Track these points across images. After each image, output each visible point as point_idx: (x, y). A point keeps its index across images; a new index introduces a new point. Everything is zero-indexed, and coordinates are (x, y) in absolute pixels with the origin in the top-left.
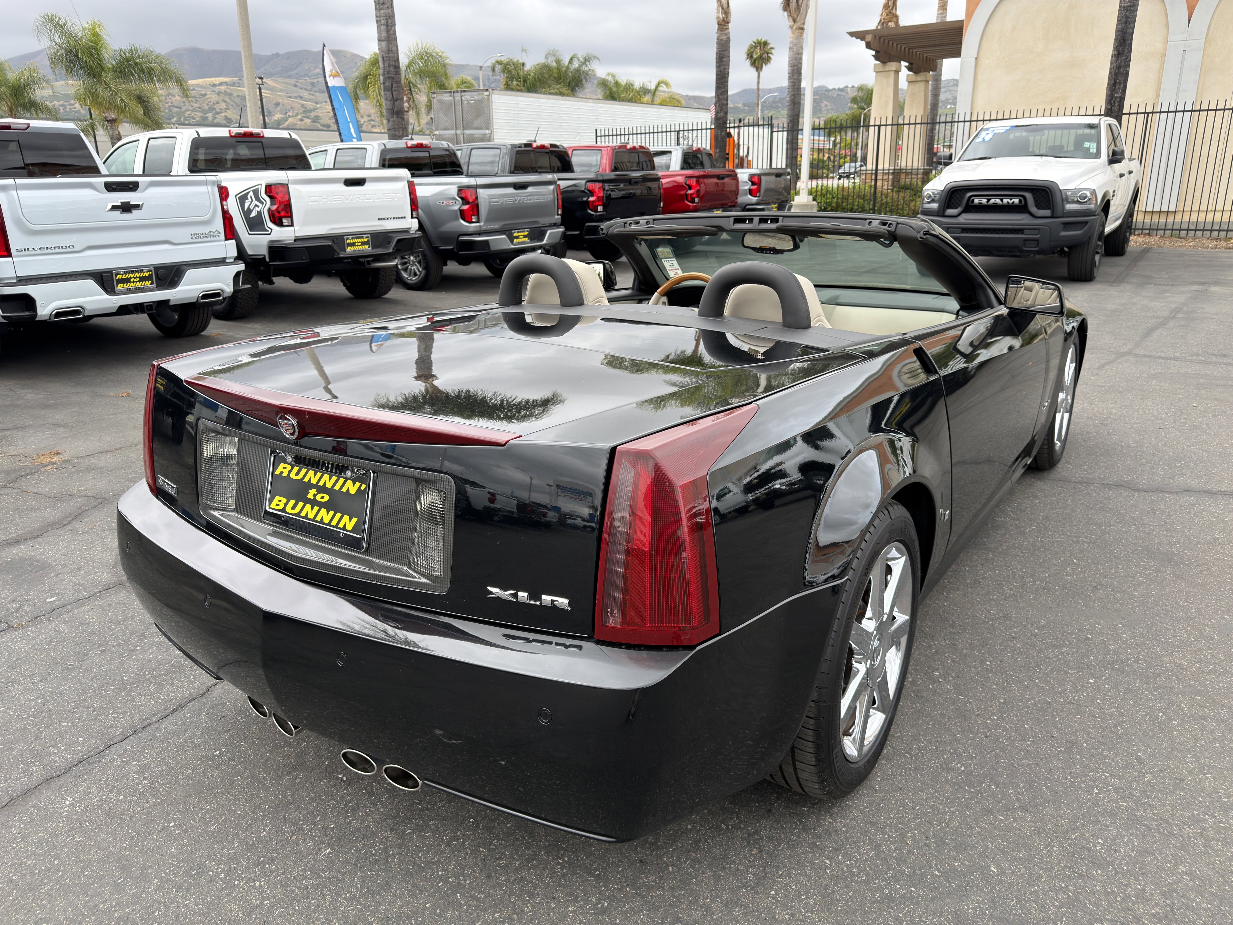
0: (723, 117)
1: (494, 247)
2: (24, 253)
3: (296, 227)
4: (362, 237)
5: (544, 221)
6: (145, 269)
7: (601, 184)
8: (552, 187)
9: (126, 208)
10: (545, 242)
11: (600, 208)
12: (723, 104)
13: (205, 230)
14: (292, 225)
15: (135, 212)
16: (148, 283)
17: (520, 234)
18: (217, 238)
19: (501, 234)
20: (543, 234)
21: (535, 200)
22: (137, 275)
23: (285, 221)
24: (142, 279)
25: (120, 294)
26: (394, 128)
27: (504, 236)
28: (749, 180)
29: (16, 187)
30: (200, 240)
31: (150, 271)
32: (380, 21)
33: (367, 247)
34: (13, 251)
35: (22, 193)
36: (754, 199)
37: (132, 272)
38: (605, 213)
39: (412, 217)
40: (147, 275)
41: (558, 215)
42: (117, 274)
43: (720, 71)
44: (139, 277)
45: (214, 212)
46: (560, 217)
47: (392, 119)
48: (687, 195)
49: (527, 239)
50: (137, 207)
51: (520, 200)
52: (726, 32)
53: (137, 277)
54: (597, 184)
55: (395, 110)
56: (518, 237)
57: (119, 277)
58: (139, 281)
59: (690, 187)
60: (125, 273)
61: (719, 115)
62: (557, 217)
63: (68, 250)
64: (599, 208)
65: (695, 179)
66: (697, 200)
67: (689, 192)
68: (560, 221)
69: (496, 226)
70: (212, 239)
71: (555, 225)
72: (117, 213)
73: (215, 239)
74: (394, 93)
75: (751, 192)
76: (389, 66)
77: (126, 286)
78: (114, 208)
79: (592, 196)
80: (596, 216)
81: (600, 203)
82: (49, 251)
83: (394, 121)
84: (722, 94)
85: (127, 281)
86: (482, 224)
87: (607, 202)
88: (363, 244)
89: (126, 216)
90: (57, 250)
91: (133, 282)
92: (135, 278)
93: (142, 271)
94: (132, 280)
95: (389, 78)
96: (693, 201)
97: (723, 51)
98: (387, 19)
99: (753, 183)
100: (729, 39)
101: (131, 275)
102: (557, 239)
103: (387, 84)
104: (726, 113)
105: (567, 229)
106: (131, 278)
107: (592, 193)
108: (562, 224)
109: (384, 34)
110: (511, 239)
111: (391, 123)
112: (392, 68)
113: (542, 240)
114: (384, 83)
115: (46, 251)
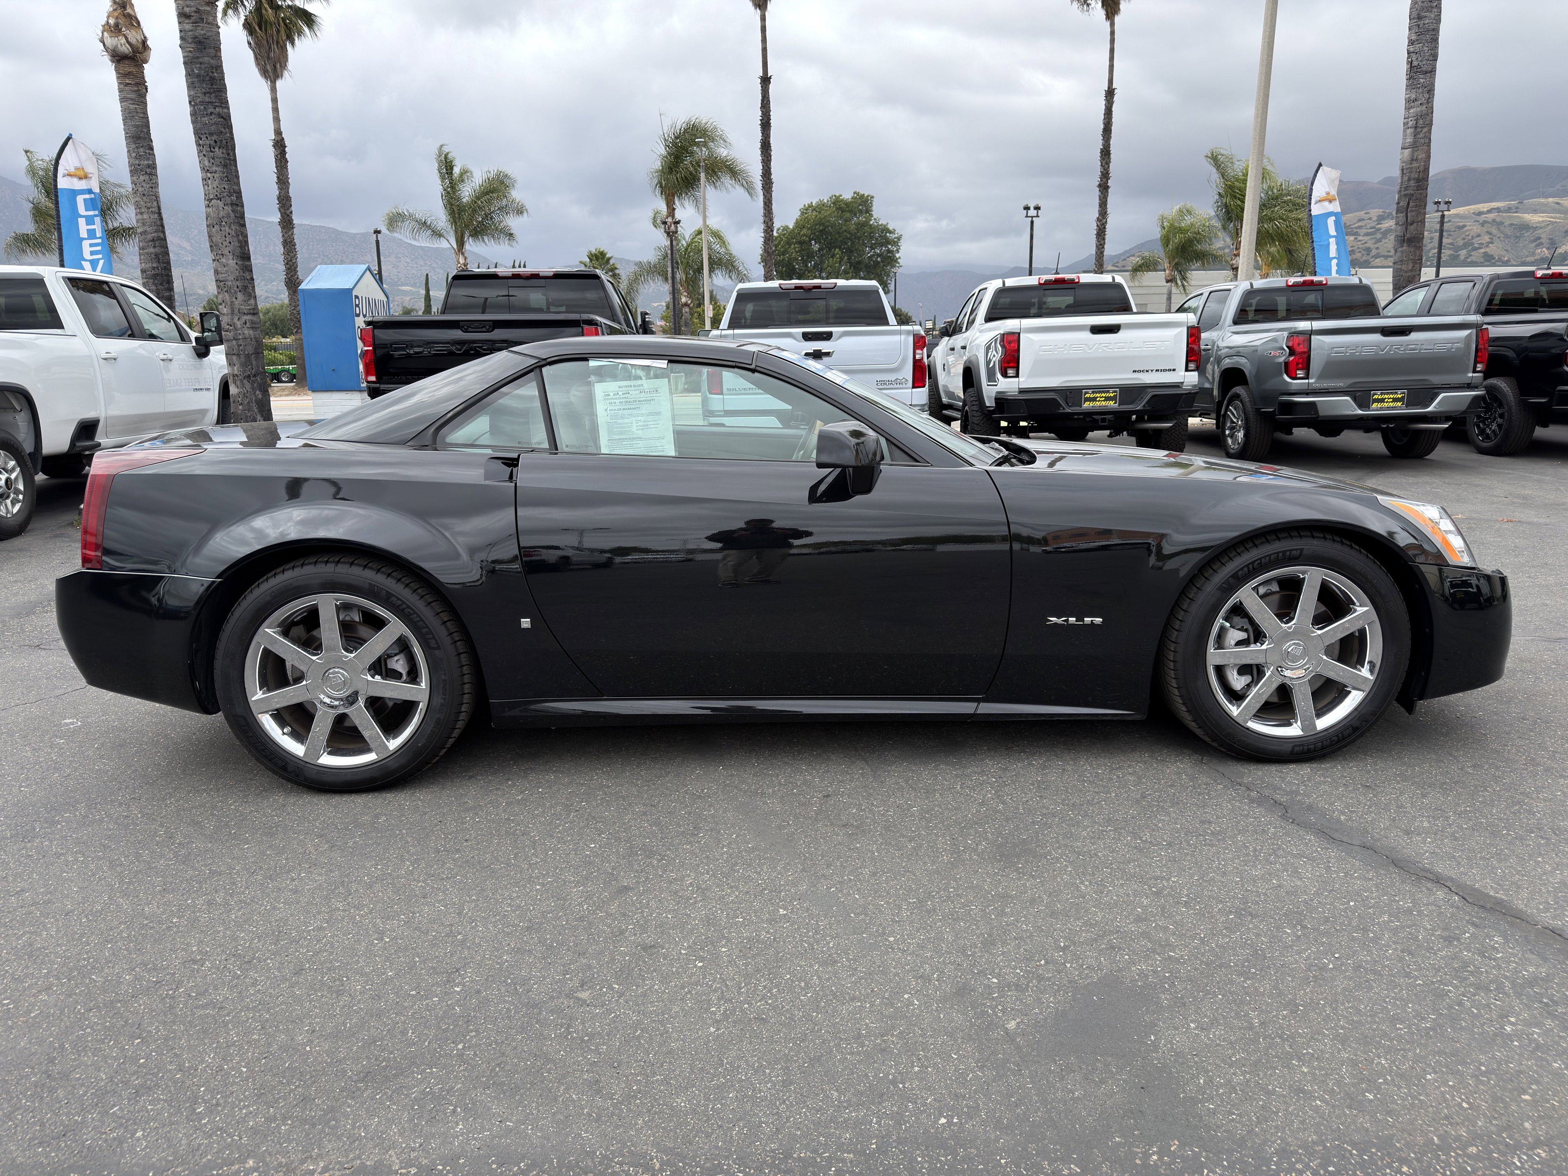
1: (1323, 412)
3: (1021, 379)
4: (1108, 392)
5: (1435, 380)
8: (1468, 332)
10: (1427, 409)
13: (891, 377)
14: (1017, 376)
15: (825, 359)
17: (1386, 396)
18: (904, 386)
19: (1343, 395)
20: (1430, 399)
21: (1426, 350)
23: (1011, 372)
26: (1401, 261)
27: (1350, 398)
30: (885, 386)
32: (1407, 123)
33: (1112, 403)
34: (725, 391)
39: (1187, 370)
41: (1474, 371)
45: (904, 361)
46: (1477, 374)
47: (1400, 249)
49: (1399, 404)
50: (828, 354)
55: (1408, 236)
56: (1381, 401)
62: (1470, 374)
68: (1474, 381)
69: (1336, 384)
70: (898, 386)
72: (809, 360)
73: (901, 386)
74: (1409, 215)
76: (1409, 180)
78: (807, 354)
83: (1402, 252)
86: (1311, 381)
88: (1107, 399)
95: (1405, 195)
98: (1417, 120)
103: (1401, 204)
108: (1478, 386)
109: (1409, 140)
111: (1398, 254)
112: (1412, 183)
113: (1425, 406)
114: (1398, 203)
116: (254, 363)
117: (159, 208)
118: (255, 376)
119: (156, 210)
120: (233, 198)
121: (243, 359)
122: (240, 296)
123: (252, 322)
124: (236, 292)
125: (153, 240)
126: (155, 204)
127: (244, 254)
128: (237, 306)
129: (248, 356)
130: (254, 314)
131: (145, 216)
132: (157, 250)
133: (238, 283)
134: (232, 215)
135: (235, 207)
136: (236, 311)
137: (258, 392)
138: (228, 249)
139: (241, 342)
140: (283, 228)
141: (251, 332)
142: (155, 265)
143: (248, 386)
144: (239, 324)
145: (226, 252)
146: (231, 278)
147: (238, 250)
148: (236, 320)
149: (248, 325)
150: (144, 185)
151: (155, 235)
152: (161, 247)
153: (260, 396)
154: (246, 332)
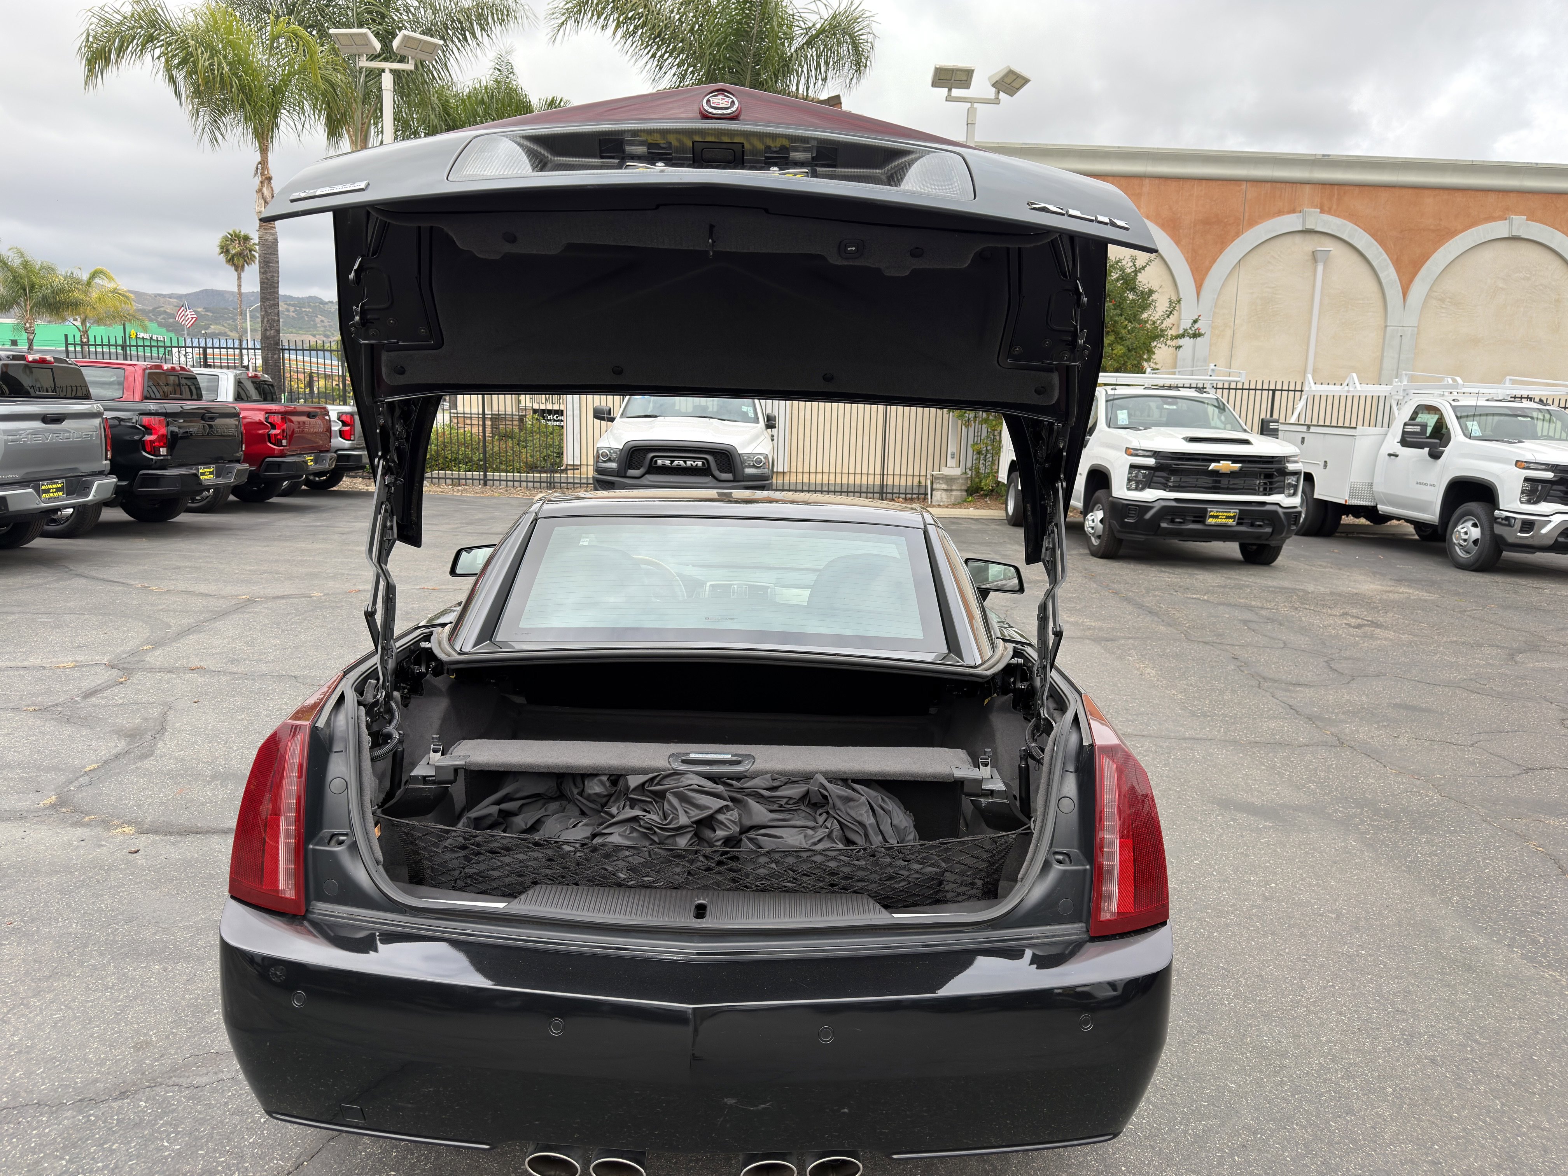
0: (274, 337)
1: (14, 506)
5: (85, 468)
7: (162, 418)
8: (97, 421)
10: (90, 497)
11: (163, 451)
12: (273, 320)
17: (51, 486)
19: (28, 487)
20: (87, 488)
21: (74, 437)
27: (31, 490)
28: (338, 419)
36: (347, 443)
38: (169, 457)
41: (106, 459)
43: (267, 278)
46: (108, 462)
48: (269, 435)
49: (61, 493)
51: (52, 438)
52: (272, 231)
54: (157, 418)
56: (47, 491)
59: (273, 426)
61: (268, 333)
62: (105, 462)
64: (161, 450)
65: (280, 416)
66: (284, 442)
67: (273, 432)
68: (108, 468)
69: (15, 476)
71: (101, 473)
75: (342, 434)
79: (151, 434)
80: (157, 461)
81: (162, 444)
84: (270, 307)
87: (172, 441)
96: (279, 444)
97: (271, 254)
99: (344, 423)
100: (276, 239)
102: (108, 494)
104: (278, 331)
105: (120, 479)
107: (148, 429)
108: (111, 472)
110: (39, 492)
113: (87, 495)
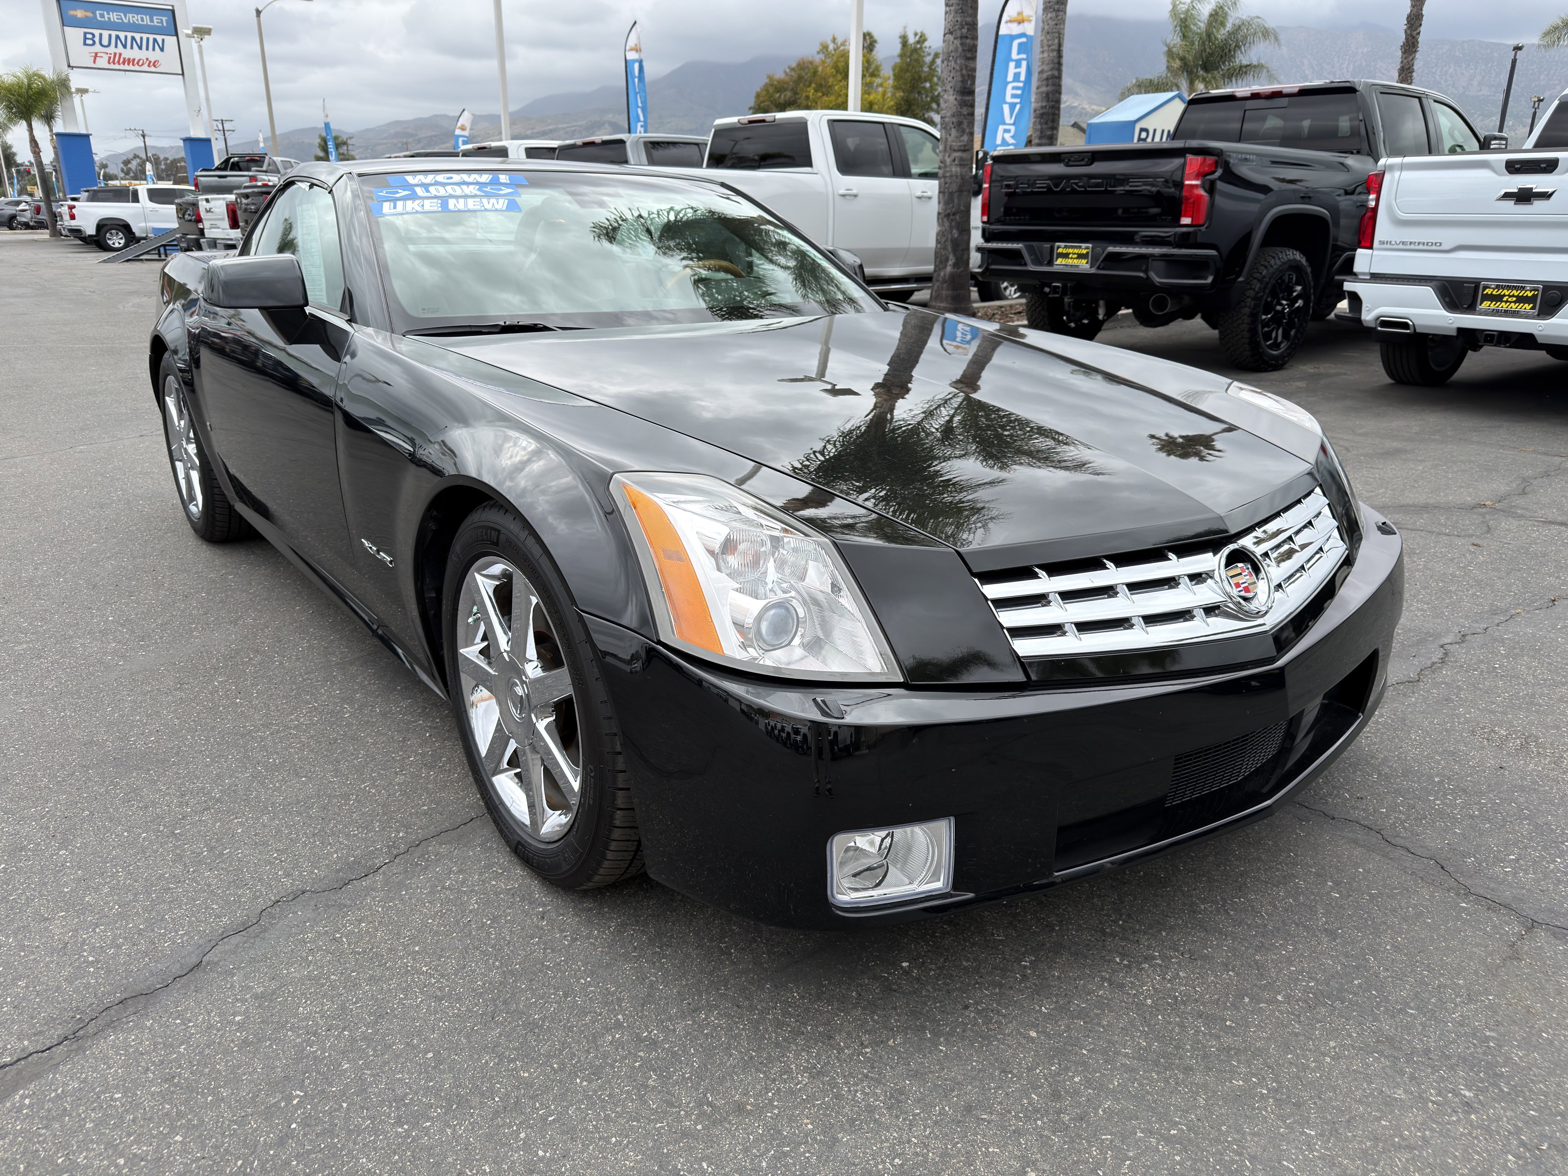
2: (1385, 246)
6: (1528, 286)
9: (1524, 196)
15: (1537, 203)
16: (1528, 307)
22: (1515, 293)
24: (1521, 300)
25: (1480, 314)
29: (1403, 167)
31: (1535, 290)
35: (1407, 175)
37: (1508, 288)
40: (1530, 295)
42: (1485, 288)
44: (1517, 297)
50: (1546, 196)
53: (1513, 296)
57: (1488, 291)
58: (1515, 302)
60: (1498, 287)
63: (1434, 248)
72: (1510, 204)
77: (1493, 306)
78: (1507, 196)
82: (1412, 247)
85: (1499, 298)
89: (1523, 208)
90: (1421, 247)
91: (1506, 302)
92: (1510, 296)
93: (1523, 288)
94: (1505, 299)
101: (1506, 292)
106: (1504, 295)
115: (1408, 247)
116: (956, 201)
117: (1060, 45)
118: (954, 214)
119: (1055, 47)
120: (965, 31)
121: (946, 197)
122: (954, 132)
123: (961, 159)
124: (950, 129)
125: (1047, 79)
126: (1056, 41)
127: (965, 88)
128: (949, 143)
129: (951, 194)
130: (964, 151)
131: (1046, 55)
132: (1050, 88)
133: (954, 120)
134: (960, 49)
135: (964, 40)
136: (948, 148)
137: (954, 231)
138: (951, 84)
139: (948, 180)
140: (1404, 53)
141: (958, 169)
142: (1044, 104)
143: (947, 224)
144: (948, 160)
145: (948, 88)
146: (949, 114)
147: (959, 85)
148: (946, 158)
149: (956, 162)
150: (1050, 22)
151: (1050, 73)
152: (1054, 85)
153: (956, 235)
154: (954, 169)
